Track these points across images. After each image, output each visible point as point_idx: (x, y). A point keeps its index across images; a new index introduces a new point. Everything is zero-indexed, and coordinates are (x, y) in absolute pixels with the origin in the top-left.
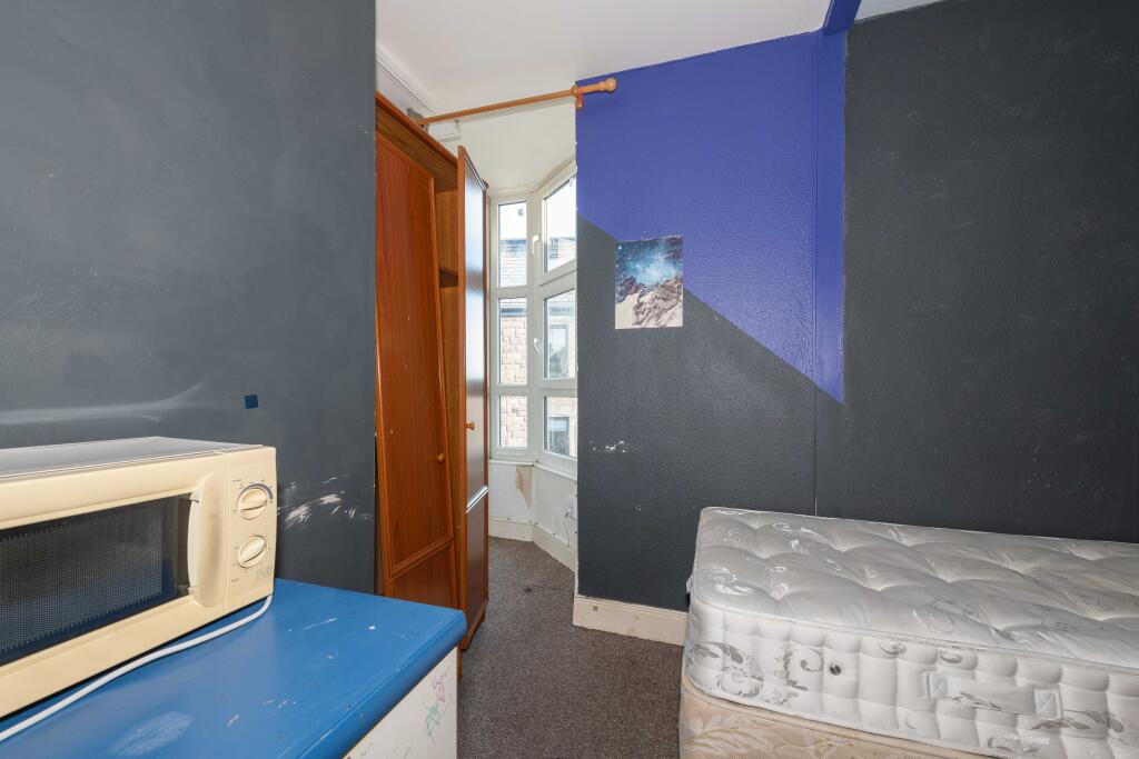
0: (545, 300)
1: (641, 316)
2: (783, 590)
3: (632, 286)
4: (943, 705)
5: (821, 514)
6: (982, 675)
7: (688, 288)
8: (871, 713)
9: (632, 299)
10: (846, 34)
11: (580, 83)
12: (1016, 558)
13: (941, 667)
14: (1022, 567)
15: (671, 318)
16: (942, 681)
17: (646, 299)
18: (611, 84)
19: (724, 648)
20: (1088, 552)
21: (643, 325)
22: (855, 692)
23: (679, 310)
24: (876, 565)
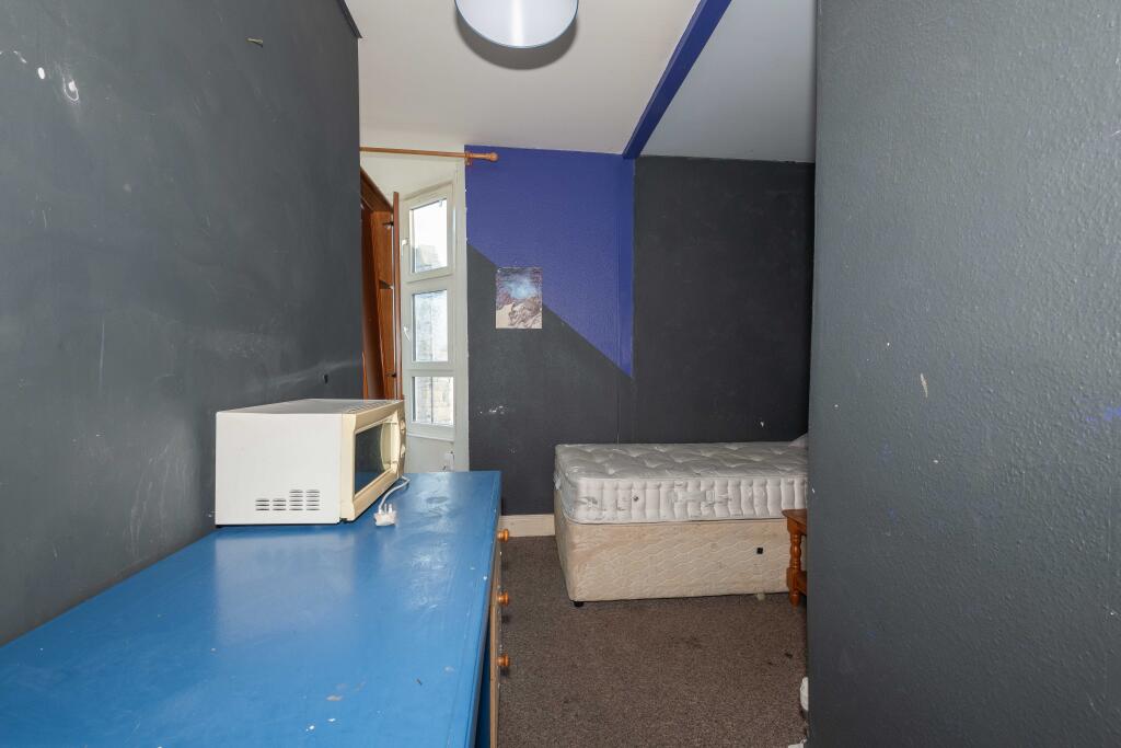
0: (414, 295)
1: (514, 320)
2: (611, 471)
3: (508, 299)
4: (676, 505)
5: (620, 442)
6: (689, 489)
7: (546, 303)
8: (650, 514)
9: (508, 308)
10: (634, 161)
11: (468, 148)
12: (706, 452)
13: (676, 489)
14: (708, 455)
15: (534, 323)
16: (676, 495)
17: (517, 308)
18: (494, 157)
19: (588, 499)
20: (733, 447)
21: (515, 326)
22: (643, 508)
23: (539, 317)
24: (649, 459)
